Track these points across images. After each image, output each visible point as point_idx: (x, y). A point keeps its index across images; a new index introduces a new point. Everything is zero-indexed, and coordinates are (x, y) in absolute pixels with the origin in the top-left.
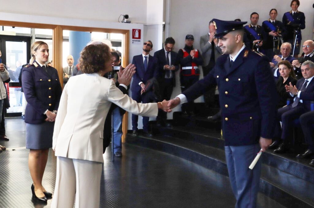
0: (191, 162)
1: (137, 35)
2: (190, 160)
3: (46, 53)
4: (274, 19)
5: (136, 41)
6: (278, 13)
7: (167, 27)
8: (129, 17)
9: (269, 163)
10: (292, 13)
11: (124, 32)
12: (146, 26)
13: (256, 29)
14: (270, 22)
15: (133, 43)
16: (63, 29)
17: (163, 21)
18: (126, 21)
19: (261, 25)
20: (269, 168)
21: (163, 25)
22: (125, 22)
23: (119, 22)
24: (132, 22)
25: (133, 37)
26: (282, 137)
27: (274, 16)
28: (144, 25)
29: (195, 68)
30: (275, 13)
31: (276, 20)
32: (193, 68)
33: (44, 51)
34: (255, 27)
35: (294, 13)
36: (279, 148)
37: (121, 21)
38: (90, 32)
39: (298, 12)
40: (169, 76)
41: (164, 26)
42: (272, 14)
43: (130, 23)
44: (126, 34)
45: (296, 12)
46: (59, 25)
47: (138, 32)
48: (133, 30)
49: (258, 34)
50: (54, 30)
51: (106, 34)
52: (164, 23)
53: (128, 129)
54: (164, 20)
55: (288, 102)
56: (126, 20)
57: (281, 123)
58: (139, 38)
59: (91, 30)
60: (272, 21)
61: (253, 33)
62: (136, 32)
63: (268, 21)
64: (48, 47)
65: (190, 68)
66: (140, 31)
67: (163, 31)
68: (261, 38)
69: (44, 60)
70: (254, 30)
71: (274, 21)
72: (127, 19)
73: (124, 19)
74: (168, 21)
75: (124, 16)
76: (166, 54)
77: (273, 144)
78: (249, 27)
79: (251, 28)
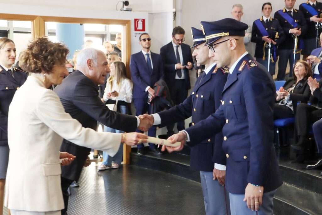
1: (140, 27)
3: (12, 53)
4: (314, 1)
5: (139, 34)
7: (178, 14)
8: (130, 3)
11: (125, 22)
12: (152, 14)
13: (292, 14)
14: (309, 4)
15: (135, 36)
16: (44, 21)
17: (173, 8)
18: (126, 9)
19: (298, 9)
21: (173, 12)
22: (125, 10)
23: (117, 10)
24: (133, 10)
25: (136, 29)
28: (149, 13)
31: (317, 2)
33: (9, 51)
34: (291, 12)
37: (120, 9)
38: (79, 24)
40: (180, 76)
41: (175, 14)
43: (131, 11)
44: (126, 25)
46: (39, 16)
47: (142, 22)
48: (135, 20)
49: (296, 21)
50: (33, 22)
51: (104, 25)
52: (174, 10)
54: (175, 6)
56: (125, 7)
58: (144, 29)
59: (81, 21)
60: (311, 4)
61: (289, 19)
62: (139, 22)
63: (306, 3)
64: (15, 46)
66: (143, 21)
67: (174, 20)
68: (299, 25)
69: (10, 62)
70: (290, 15)
71: (315, 3)
72: (128, 6)
73: (123, 7)
74: (179, 7)
75: (123, 2)
76: (175, 49)
77: (319, 164)
78: (283, 12)
79: (286, 13)
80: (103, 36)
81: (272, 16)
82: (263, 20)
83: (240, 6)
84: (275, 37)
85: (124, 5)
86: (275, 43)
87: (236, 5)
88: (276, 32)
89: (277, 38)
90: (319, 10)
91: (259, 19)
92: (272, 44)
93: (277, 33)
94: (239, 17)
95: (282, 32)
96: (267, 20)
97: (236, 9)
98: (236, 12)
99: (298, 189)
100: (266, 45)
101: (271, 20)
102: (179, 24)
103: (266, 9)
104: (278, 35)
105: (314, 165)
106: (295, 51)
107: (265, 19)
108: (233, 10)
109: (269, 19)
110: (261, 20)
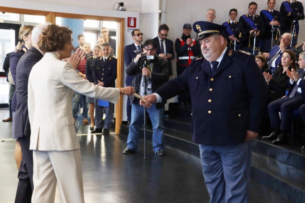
0: (188, 154)
1: (132, 24)
2: (187, 152)
4: (272, 9)
5: (131, 29)
6: (276, 2)
7: (163, 15)
8: (125, 4)
9: (268, 154)
10: (290, 2)
12: (142, 14)
13: (253, 18)
14: (268, 11)
15: (128, 31)
16: (56, 16)
17: (159, 10)
18: (122, 9)
20: (268, 159)
21: (159, 13)
22: (120, 9)
23: (114, 10)
24: (127, 10)
26: (281, 128)
27: (273, 5)
28: (140, 13)
29: (192, 57)
30: (273, 3)
31: (274, 10)
32: (190, 58)
34: (253, 17)
35: (293, 2)
36: (278, 139)
37: (116, 8)
38: (83, 20)
39: (296, 2)
41: (160, 15)
42: (270, 3)
43: (125, 11)
44: (121, 22)
45: (294, 2)
46: (52, 12)
47: (133, 20)
48: (129, 18)
49: (256, 24)
50: (46, 17)
51: (98, 21)
52: (160, 12)
53: (123, 121)
54: (160, 8)
55: (287, 92)
56: (121, 8)
57: (280, 113)
58: (135, 26)
59: (85, 17)
60: (270, 11)
62: (131, 20)
65: (187, 58)
66: (135, 19)
67: (159, 20)
71: (272, 11)
73: (119, 7)
74: (164, 9)
75: (119, 3)
76: (160, 42)
77: (272, 135)
78: (247, 17)
79: (248, 18)
80: (97, 32)
81: (237, 19)
82: (230, 23)
83: (213, 10)
84: (239, 36)
85: (120, 6)
86: (238, 41)
87: (210, 9)
88: (239, 32)
89: (240, 38)
90: (275, 17)
91: (227, 22)
92: (236, 41)
93: (240, 34)
94: (212, 18)
95: (245, 33)
96: (233, 23)
97: (210, 12)
98: (210, 14)
99: (256, 154)
100: (231, 43)
101: (236, 23)
102: (163, 23)
103: (232, 14)
104: (241, 35)
105: (268, 137)
106: (254, 48)
107: (231, 22)
108: (208, 13)
109: (234, 22)
110: (229, 23)
